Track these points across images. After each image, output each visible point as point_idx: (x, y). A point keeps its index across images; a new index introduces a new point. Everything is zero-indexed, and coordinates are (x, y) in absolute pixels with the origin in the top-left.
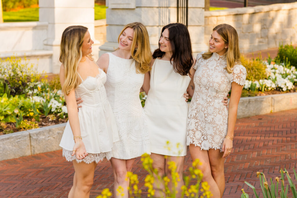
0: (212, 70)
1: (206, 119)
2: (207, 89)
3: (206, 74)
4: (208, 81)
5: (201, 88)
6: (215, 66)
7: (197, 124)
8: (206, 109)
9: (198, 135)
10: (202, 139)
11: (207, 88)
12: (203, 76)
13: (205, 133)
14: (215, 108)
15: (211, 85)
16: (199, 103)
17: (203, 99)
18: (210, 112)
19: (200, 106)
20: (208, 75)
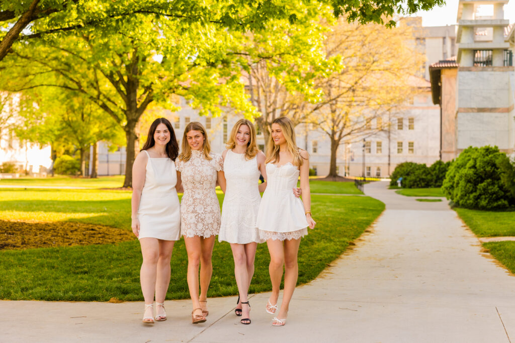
0: (200, 166)
1: (206, 210)
4: (202, 177)
5: (195, 185)
6: (200, 162)
7: (197, 217)
9: (200, 226)
10: (204, 229)
11: (202, 183)
17: (199, 193)
18: (209, 203)
19: (198, 201)
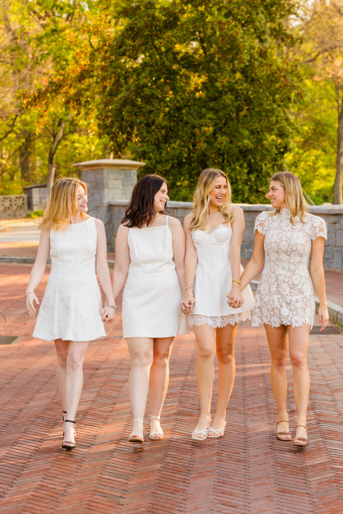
2: (289, 255)
3: (284, 238)
8: (290, 280)
12: (281, 240)
13: (293, 308)
14: (301, 276)
15: (294, 248)
16: (279, 274)
20: (287, 238)
